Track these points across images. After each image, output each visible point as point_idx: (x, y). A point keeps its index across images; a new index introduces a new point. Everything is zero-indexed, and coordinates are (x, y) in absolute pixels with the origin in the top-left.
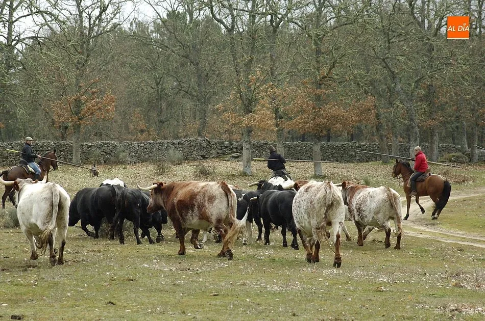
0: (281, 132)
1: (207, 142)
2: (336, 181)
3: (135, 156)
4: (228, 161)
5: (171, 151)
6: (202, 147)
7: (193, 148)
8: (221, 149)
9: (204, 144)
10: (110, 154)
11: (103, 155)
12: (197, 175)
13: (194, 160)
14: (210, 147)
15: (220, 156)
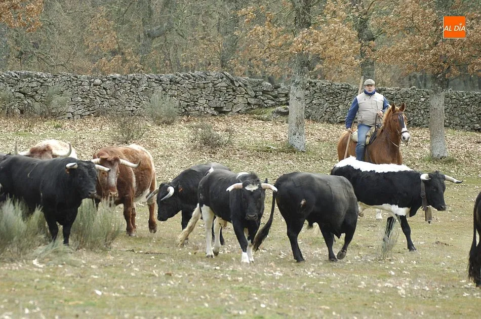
0: (370, 67)
1: (228, 82)
2: (473, 169)
3: (83, 103)
4: (268, 120)
5: (156, 97)
6: (216, 91)
7: (198, 91)
8: (256, 97)
9: (222, 84)
10: (32, 97)
11: (19, 98)
12: (195, 148)
13: (201, 114)
14: (234, 91)
15: (253, 110)
